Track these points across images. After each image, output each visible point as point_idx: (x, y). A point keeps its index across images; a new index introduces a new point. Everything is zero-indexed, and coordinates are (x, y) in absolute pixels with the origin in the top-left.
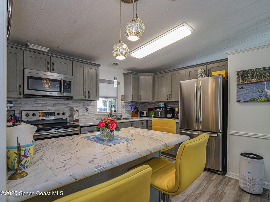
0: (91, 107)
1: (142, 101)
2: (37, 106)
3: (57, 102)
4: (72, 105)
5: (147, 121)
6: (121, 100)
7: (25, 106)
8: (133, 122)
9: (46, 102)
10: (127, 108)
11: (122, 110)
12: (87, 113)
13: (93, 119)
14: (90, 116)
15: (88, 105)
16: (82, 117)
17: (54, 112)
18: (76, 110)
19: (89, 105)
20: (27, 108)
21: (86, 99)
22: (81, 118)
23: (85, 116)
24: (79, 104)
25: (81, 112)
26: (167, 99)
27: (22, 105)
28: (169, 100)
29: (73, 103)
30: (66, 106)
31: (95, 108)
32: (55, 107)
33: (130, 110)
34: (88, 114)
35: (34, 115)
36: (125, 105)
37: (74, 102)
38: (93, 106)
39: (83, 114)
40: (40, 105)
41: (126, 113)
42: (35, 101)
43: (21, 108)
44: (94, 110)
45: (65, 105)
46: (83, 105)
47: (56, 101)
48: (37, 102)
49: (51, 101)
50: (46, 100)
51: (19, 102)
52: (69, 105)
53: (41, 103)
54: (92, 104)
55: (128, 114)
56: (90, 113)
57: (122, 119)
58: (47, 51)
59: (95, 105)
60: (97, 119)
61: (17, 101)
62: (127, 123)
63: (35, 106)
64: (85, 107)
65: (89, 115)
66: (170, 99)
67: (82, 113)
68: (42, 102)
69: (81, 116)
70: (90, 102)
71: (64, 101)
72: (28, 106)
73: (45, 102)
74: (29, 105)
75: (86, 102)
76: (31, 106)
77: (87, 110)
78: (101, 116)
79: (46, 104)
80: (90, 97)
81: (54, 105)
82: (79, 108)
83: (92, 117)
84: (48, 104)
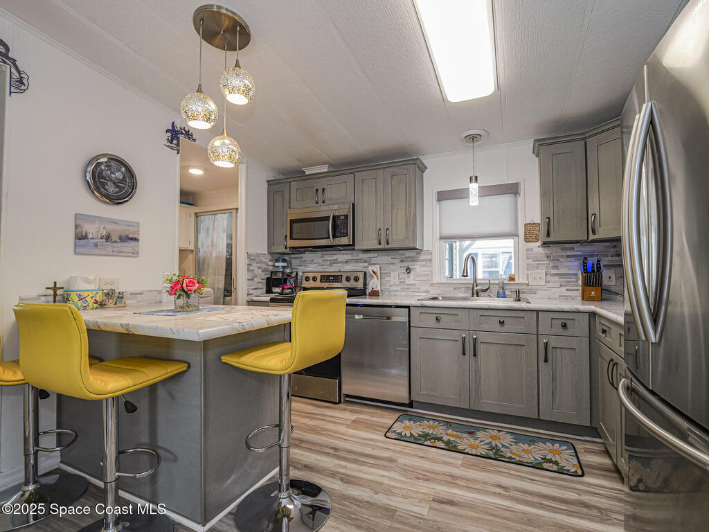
0: (421, 266)
2: (324, 265)
3: (352, 256)
5: (593, 315)
6: (527, 240)
7: (311, 265)
9: (335, 257)
10: (556, 267)
11: (529, 272)
12: (410, 279)
13: (425, 294)
14: (417, 286)
15: (413, 261)
16: (399, 288)
17: (341, 276)
18: (373, 271)
19: (417, 261)
20: (312, 268)
21: (381, 247)
22: (397, 291)
23: (407, 287)
24: (392, 258)
25: (397, 278)
27: (307, 263)
29: (379, 258)
30: (366, 264)
31: (431, 266)
32: (348, 266)
33: (576, 275)
34: (413, 282)
35: (315, 279)
36: (548, 257)
37: (381, 256)
38: (424, 263)
39: (401, 282)
41: (549, 285)
42: (321, 257)
43: (307, 269)
44: (430, 273)
45: (365, 262)
46: (402, 261)
47: (350, 256)
49: (343, 256)
50: (336, 254)
51: (304, 259)
52: (373, 263)
54: (421, 258)
56: (416, 279)
59: (431, 260)
60: (438, 294)
61: (302, 258)
63: (322, 265)
64: (405, 264)
65: (415, 285)
67: (399, 279)
68: (331, 257)
69: (395, 285)
70: (417, 254)
72: (313, 265)
74: (315, 263)
75: (408, 254)
76: (316, 265)
77: (408, 271)
78: (451, 289)
79: (335, 261)
80: (390, 242)
81: (347, 262)
82: (392, 267)
83: (423, 288)
84: (339, 260)
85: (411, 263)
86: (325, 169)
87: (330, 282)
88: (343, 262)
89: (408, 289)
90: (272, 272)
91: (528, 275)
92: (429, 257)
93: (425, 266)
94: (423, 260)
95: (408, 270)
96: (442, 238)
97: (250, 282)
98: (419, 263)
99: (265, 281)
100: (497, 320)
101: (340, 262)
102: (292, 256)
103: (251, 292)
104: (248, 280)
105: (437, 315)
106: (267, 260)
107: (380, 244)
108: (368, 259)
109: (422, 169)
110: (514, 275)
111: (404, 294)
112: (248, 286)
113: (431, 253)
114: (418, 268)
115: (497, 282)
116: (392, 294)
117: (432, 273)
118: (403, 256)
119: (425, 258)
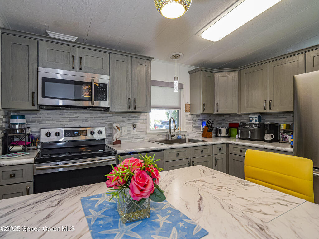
0: (141, 123)
1: (219, 112)
2: (64, 122)
3: (91, 115)
4: (112, 119)
5: (227, 144)
6: (186, 112)
7: (47, 122)
8: (205, 147)
9: (75, 115)
10: (194, 124)
11: (187, 126)
12: (134, 132)
13: (142, 140)
14: (138, 135)
15: (136, 120)
16: (127, 137)
17: (86, 130)
18: (117, 127)
19: (138, 120)
20: (49, 124)
21: (130, 110)
22: (126, 139)
23: (132, 136)
24: (123, 118)
25: (126, 130)
26: (265, 109)
27: (43, 120)
28: (268, 110)
29: (114, 117)
30: (103, 121)
31: (146, 123)
32: (88, 122)
33: (200, 127)
35: (57, 134)
36: (192, 119)
38: (142, 121)
39: (128, 133)
40: (67, 120)
41: (193, 132)
42: (60, 115)
43: (41, 125)
45: (103, 120)
46: (129, 120)
47: (89, 114)
48: (63, 116)
49: (83, 114)
50: (76, 113)
52: (108, 120)
53: (68, 117)
54: (141, 118)
55: (197, 133)
56: (138, 131)
57: (187, 140)
58: (74, 41)
59: (146, 119)
60: (149, 139)
62: (194, 148)
63: (61, 122)
64: (131, 122)
65: (137, 134)
66: (270, 109)
67: (128, 131)
68: (70, 115)
69: (125, 135)
70: (138, 115)
71: (101, 113)
72: (51, 122)
73: (73, 115)
74: (53, 120)
75: (133, 115)
76: (55, 122)
77: (134, 126)
78: (156, 136)
79: (75, 119)
81: (86, 119)
82: (122, 123)
83: (142, 136)
84: (78, 118)
85: (135, 121)
86: (74, 39)
87: (75, 136)
88: (83, 120)
89: (133, 137)
91: (186, 127)
92: (145, 118)
93: (143, 123)
94: (142, 119)
98: (139, 121)
101: (80, 119)
111: (131, 140)
113: (146, 116)
117: (146, 127)
118: (130, 117)
119: (143, 118)
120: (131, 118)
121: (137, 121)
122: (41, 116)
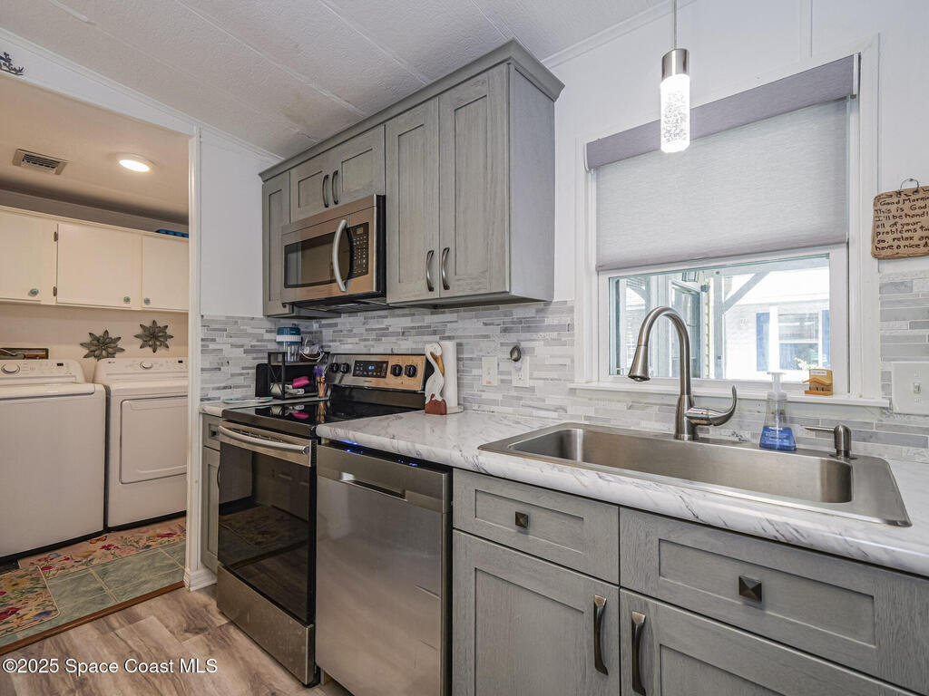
0: (547, 343)
2: (368, 340)
3: (412, 321)
4: (456, 330)
6: (884, 254)
7: (349, 340)
9: (386, 322)
12: (524, 374)
13: (555, 415)
14: (538, 394)
15: (528, 329)
16: (499, 397)
17: (387, 363)
19: (537, 329)
20: (350, 346)
21: (435, 295)
22: (495, 402)
23: (515, 394)
24: (485, 324)
25: (494, 371)
29: (460, 324)
31: (572, 344)
32: (406, 342)
34: (528, 383)
35: (345, 369)
37: (464, 318)
38: (555, 334)
39: (502, 381)
40: (374, 335)
42: (364, 324)
44: (568, 362)
45: (435, 333)
46: (505, 330)
47: (409, 319)
48: (368, 327)
49: (397, 319)
50: (386, 317)
51: (339, 328)
52: (447, 334)
53: (374, 330)
54: (548, 321)
56: (536, 374)
59: (570, 327)
60: (587, 418)
61: (336, 325)
63: (365, 340)
64: (512, 338)
65: (532, 389)
67: (500, 373)
69: (490, 387)
70: (538, 311)
71: (432, 314)
72: (351, 340)
73: (382, 323)
75: (518, 312)
76: (357, 340)
77: (515, 355)
78: (622, 407)
79: (384, 332)
80: (451, 284)
81: (403, 333)
82: (484, 344)
83: (553, 400)
84: (391, 330)
85: (528, 335)
87: (368, 376)
88: (397, 334)
89: (519, 398)
90: (270, 355)
92: (566, 320)
93: (558, 342)
94: (552, 328)
95: (517, 353)
96: (601, 269)
97: (207, 375)
98: (543, 335)
99: (254, 371)
100: (731, 574)
101: (393, 334)
102: (324, 322)
103: (212, 394)
104: (203, 370)
105: (522, 509)
106: (263, 331)
107: (431, 289)
108: (440, 328)
109: (549, 89)
110: (830, 373)
111: (510, 410)
112: (204, 381)
113: (571, 310)
114: (540, 348)
115: (764, 394)
116: (486, 407)
117: (573, 361)
118: (508, 319)
119: (556, 322)
120: (513, 323)
121: (534, 336)
122: (343, 328)
